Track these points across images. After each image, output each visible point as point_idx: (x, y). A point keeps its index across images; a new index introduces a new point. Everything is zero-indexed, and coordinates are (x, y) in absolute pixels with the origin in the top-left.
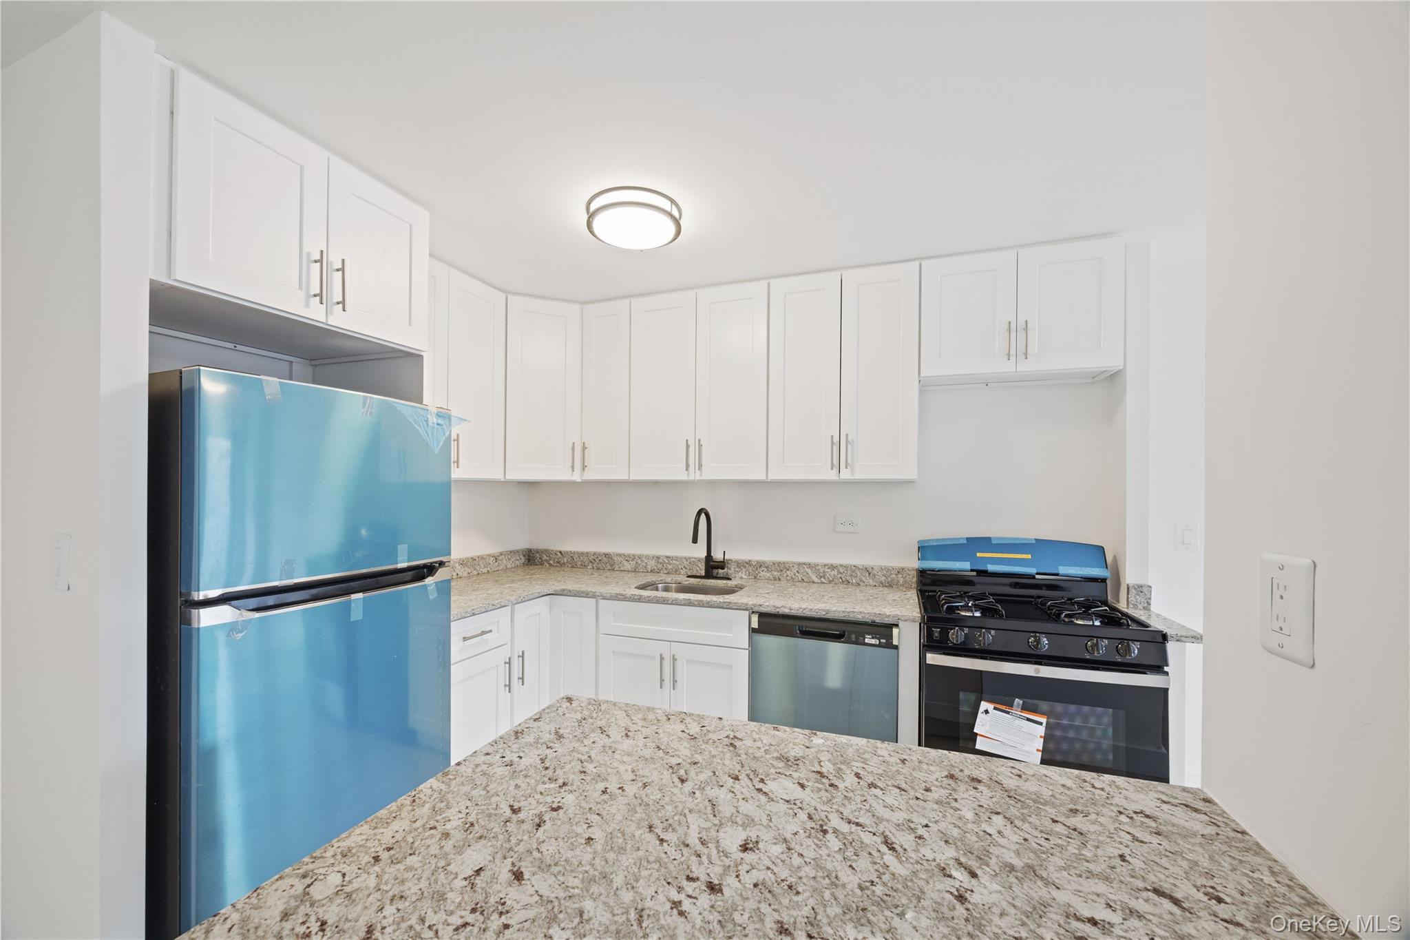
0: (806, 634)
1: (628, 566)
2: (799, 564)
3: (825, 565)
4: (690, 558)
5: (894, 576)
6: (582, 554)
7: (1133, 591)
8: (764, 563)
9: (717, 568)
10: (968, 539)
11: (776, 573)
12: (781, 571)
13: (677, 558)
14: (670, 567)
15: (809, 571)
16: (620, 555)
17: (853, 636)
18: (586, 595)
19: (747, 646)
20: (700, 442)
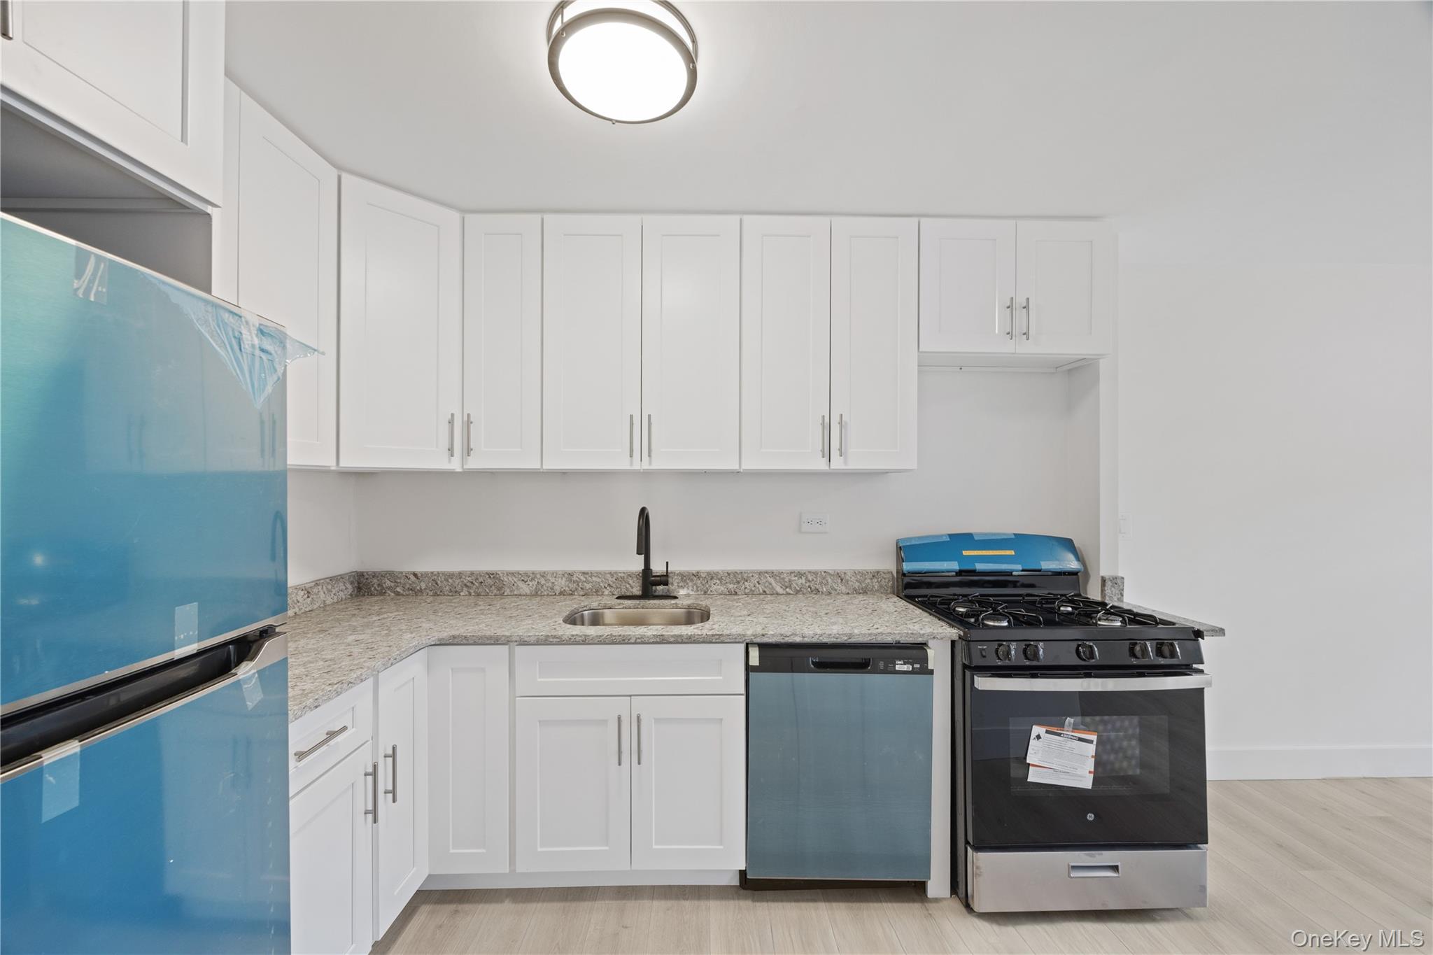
0: (823, 666)
1: (525, 589)
2: (760, 573)
3: (791, 573)
4: (616, 573)
5: (869, 581)
6: (451, 575)
7: (1109, 584)
8: (717, 574)
9: (657, 584)
10: (950, 536)
11: (731, 586)
12: (738, 582)
13: (598, 574)
14: (588, 586)
15: (772, 580)
16: (513, 574)
17: (881, 664)
18: (495, 641)
19: (743, 691)
20: (649, 416)
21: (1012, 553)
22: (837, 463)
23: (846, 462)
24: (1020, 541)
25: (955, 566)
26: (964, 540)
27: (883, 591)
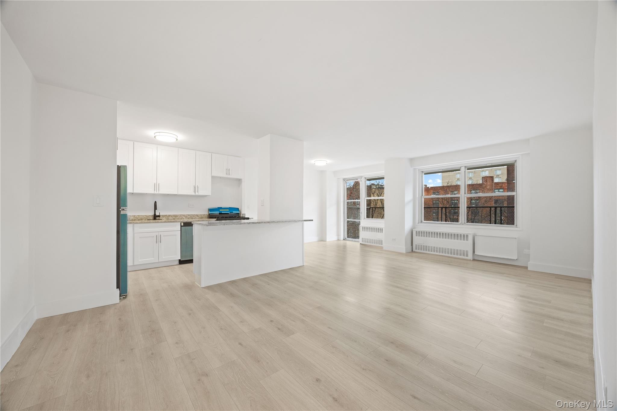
2: (180, 215)
4: (147, 215)
7: (243, 215)
8: (171, 215)
9: (158, 217)
10: (218, 207)
11: (174, 218)
13: (142, 216)
14: (139, 218)
19: (180, 230)
20: (159, 184)
21: (228, 210)
22: (197, 194)
23: (198, 193)
24: (230, 209)
25: (218, 212)
26: (221, 208)
27: (205, 218)
